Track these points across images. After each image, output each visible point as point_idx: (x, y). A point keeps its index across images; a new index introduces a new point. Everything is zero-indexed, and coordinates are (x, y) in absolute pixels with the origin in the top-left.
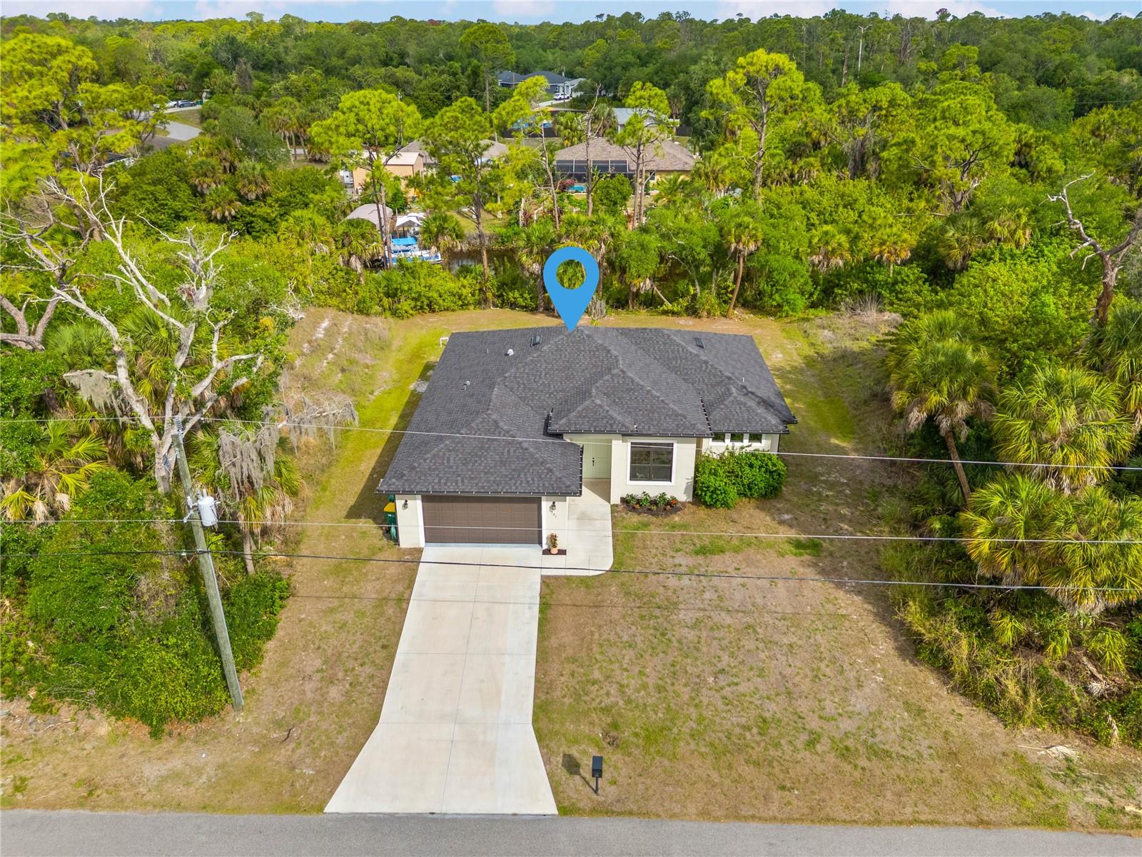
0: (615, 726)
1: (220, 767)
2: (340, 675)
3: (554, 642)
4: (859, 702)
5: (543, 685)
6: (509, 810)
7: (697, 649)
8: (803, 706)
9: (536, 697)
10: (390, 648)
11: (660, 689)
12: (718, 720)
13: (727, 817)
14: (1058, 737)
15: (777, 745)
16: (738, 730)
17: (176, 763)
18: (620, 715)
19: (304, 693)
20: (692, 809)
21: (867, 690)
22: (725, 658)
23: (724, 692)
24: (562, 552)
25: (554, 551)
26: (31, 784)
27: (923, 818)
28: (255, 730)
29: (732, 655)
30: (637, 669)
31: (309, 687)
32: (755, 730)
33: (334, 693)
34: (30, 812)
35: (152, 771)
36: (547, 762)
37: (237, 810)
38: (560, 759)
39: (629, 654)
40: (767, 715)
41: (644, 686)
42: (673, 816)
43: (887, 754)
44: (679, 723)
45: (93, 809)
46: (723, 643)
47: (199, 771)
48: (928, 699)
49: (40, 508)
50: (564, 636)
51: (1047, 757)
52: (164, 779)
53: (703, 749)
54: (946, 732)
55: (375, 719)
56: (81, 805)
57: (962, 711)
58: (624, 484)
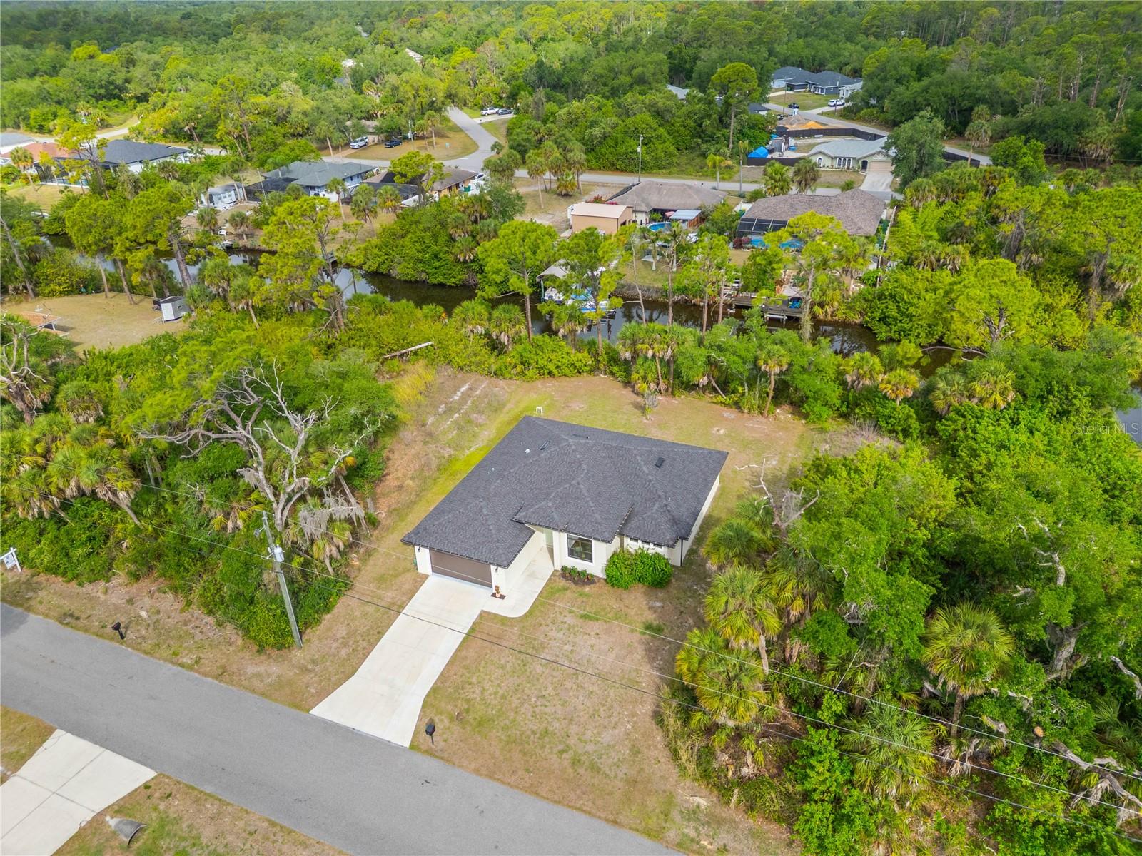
0: (467, 711)
1: (279, 676)
2: (351, 643)
3: (464, 653)
4: (606, 737)
5: (443, 677)
6: (388, 739)
7: (538, 679)
8: (574, 729)
9: (435, 683)
10: (380, 634)
11: (503, 697)
12: (522, 723)
13: (486, 775)
14: (705, 791)
15: (543, 747)
16: (529, 733)
17: (262, 669)
18: (473, 706)
19: (330, 648)
20: (473, 766)
21: (617, 731)
22: (550, 689)
23: (536, 709)
24: (502, 597)
25: (498, 595)
26: (202, 661)
27: (585, 808)
28: (302, 661)
29: (555, 689)
30: (498, 682)
31: (335, 645)
32: (538, 735)
33: (344, 653)
34: (197, 675)
35: (251, 669)
36: (420, 720)
37: (276, 700)
38: (427, 720)
39: (500, 672)
40: (551, 729)
41: (496, 694)
42: (461, 766)
43: (599, 770)
44: (501, 719)
45: (220, 681)
46: (555, 680)
47: (269, 676)
48: (648, 747)
49: (230, 525)
50: (471, 653)
51: (687, 801)
52: (253, 675)
53: (503, 737)
54: (642, 769)
55: (353, 673)
56: (216, 678)
57: (662, 760)
58: (564, 559)
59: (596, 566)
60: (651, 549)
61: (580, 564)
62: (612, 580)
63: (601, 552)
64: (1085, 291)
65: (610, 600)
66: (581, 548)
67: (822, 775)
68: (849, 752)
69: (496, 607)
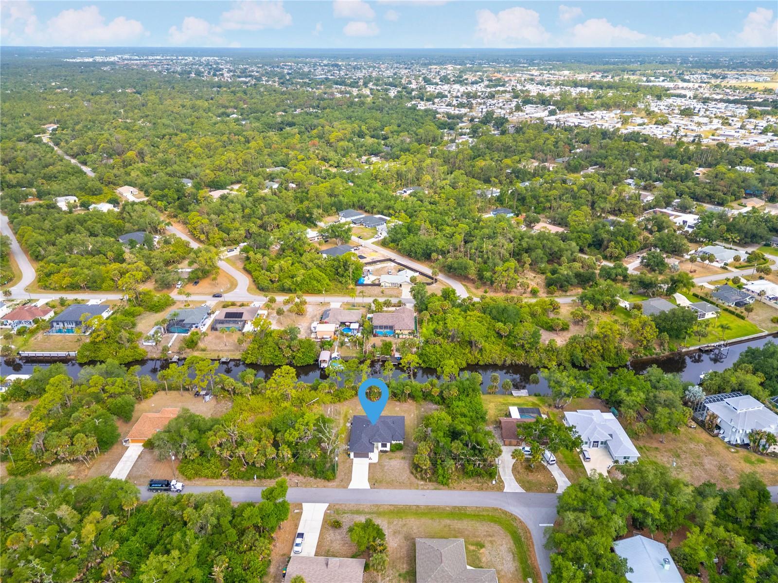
0: (377, 480)
6: (365, 488)
7: (387, 472)
14: (423, 481)
23: (389, 477)
24: (372, 459)
29: (390, 473)
37: (339, 488)
39: (378, 473)
43: (403, 483)
46: (390, 471)
48: (411, 477)
51: (420, 484)
54: (411, 481)
57: (415, 479)
58: (380, 448)
59: (388, 448)
60: (398, 442)
61: (384, 449)
62: (391, 450)
63: (388, 445)
64: (472, 347)
65: (393, 455)
66: (384, 445)
67: (440, 471)
68: (443, 468)
69: (371, 461)
